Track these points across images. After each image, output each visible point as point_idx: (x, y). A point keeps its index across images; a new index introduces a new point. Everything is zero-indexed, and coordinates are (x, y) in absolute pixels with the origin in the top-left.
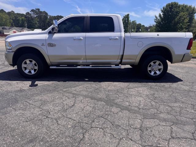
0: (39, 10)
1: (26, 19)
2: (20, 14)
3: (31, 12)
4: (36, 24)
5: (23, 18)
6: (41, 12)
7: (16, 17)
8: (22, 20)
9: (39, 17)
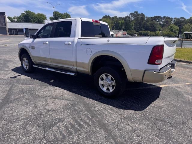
0: (137, 12)
1: (124, 22)
2: (121, 18)
3: (130, 15)
4: (133, 26)
5: (123, 21)
6: (139, 15)
7: (117, 21)
8: (122, 23)
9: (136, 19)
